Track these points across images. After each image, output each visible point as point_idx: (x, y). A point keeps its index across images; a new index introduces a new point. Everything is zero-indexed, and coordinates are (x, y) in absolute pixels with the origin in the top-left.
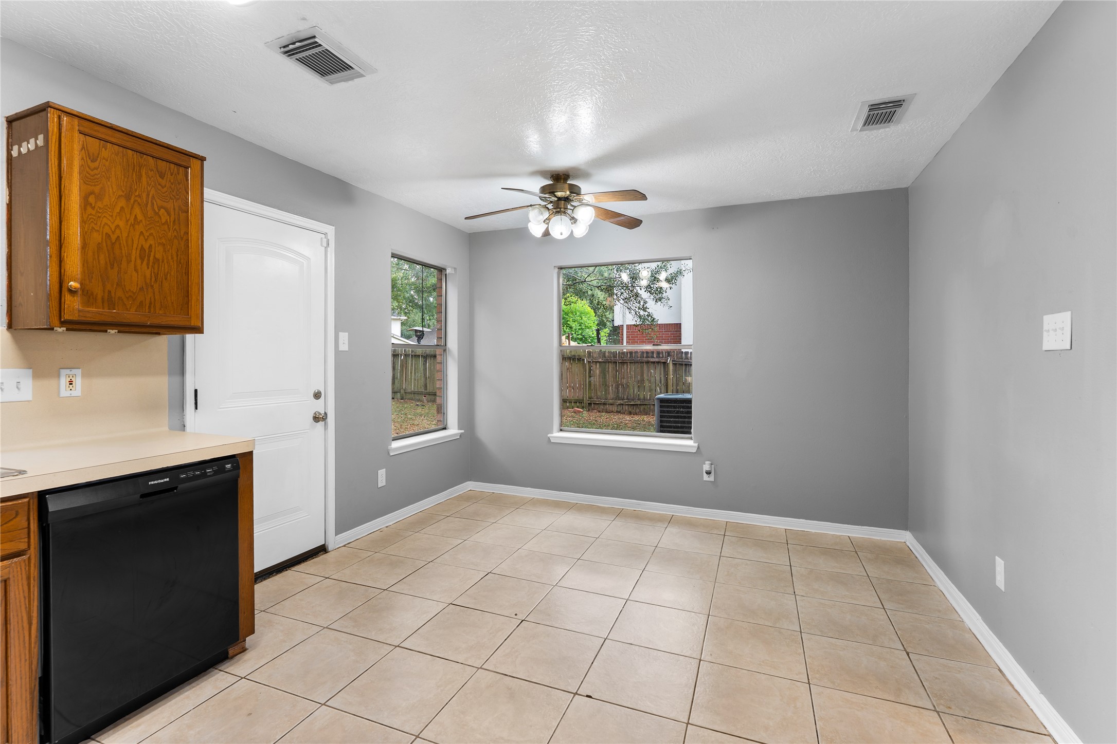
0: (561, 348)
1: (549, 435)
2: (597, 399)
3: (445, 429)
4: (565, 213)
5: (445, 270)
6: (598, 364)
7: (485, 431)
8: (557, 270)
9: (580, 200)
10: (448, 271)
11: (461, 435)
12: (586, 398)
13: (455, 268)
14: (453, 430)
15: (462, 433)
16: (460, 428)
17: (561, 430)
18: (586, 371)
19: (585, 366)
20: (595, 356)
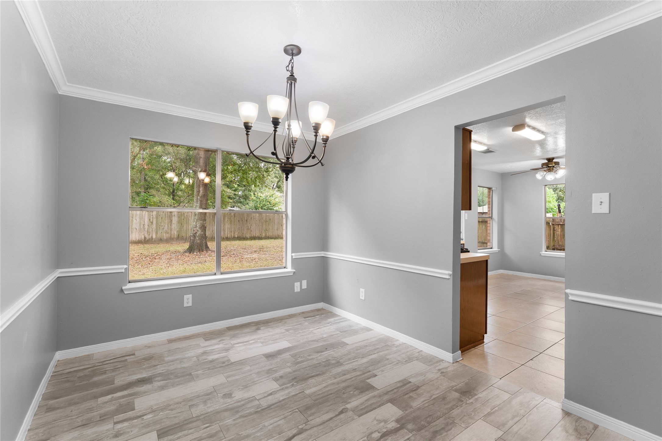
0: (546, 218)
1: (540, 253)
2: (559, 246)
3: (492, 248)
4: (552, 171)
5: (492, 188)
6: (560, 226)
7: (509, 250)
8: (544, 186)
9: (559, 167)
10: (493, 189)
11: (499, 251)
12: (551, 245)
13: (496, 188)
14: (495, 249)
15: (499, 250)
16: (498, 249)
17: (546, 251)
18: (551, 229)
19: (551, 227)
20: (557, 221)
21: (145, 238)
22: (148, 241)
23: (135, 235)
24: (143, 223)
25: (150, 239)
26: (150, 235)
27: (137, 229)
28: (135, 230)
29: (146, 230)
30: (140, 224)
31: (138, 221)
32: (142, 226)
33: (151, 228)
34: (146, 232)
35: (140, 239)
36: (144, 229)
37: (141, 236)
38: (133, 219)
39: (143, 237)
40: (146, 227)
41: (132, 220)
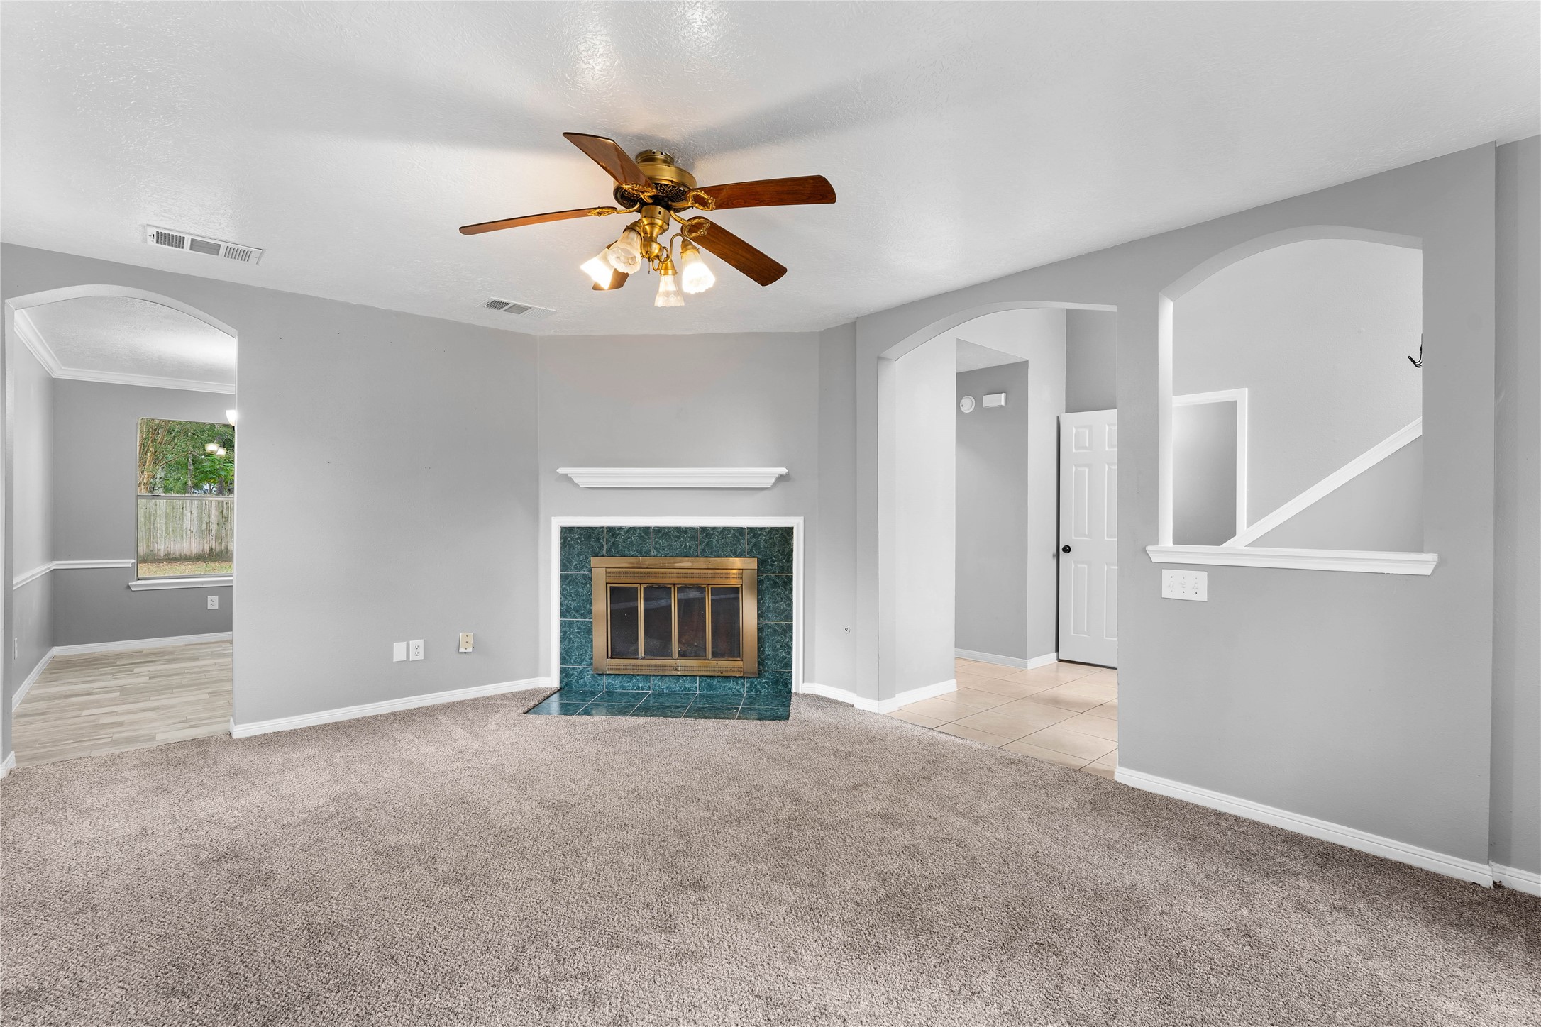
21: (211, 549)
22: (218, 555)
23: (188, 543)
24: (206, 519)
25: (222, 552)
26: (223, 544)
27: (194, 531)
28: (189, 533)
29: (214, 533)
30: (200, 521)
31: (195, 515)
32: (204, 526)
33: (224, 528)
34: (214, 538)
35: (201, 551)
36: (210, 531)
37: (201, 545)
38: (185, 512)
39: (207, 548)
40: (214, 527)
41: (182, 513)
